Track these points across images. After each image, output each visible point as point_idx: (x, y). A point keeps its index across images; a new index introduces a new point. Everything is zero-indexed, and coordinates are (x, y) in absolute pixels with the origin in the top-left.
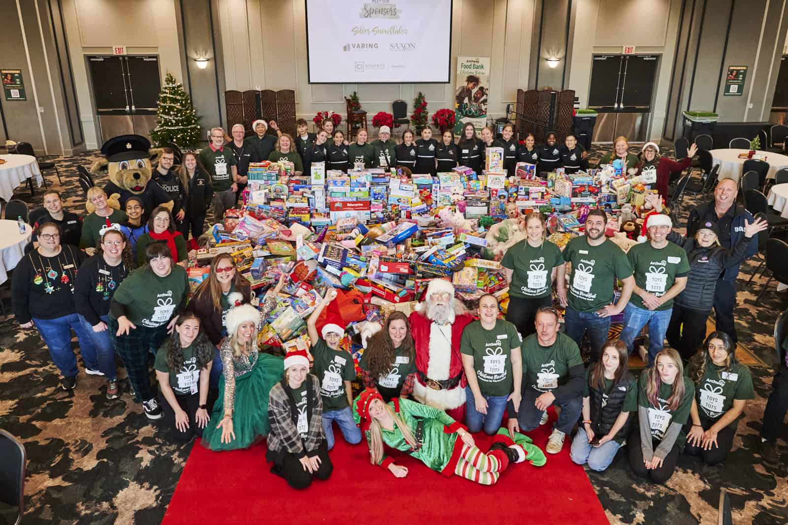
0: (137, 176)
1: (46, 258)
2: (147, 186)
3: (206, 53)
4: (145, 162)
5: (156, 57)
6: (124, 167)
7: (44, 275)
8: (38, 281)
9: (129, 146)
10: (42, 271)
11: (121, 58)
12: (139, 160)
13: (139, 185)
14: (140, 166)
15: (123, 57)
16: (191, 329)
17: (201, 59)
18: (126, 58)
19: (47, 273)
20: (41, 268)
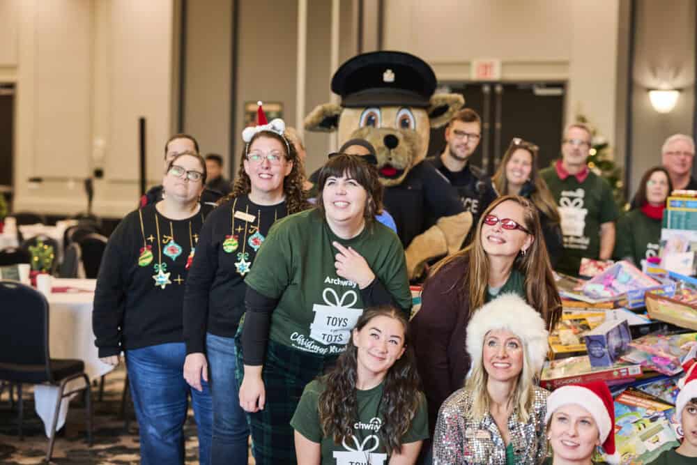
0: (391, 142)
1: (169, 220)
2: (411, 173)
3: (677, 73)
4: (418, 120)
5: (561, 85)
6: (371, 121)
7: (155, 249)
8: (146, 258)
9: (389, 76)
10: (155, 240)
11: (486, 89)
12: (404, 112)
13: (394, 162)
14: (404, 123)
15: (493, 84)
16: (383, 337)
17: (665, 85)
18: (499, 89)
19: (163, 246)
20: (155, 236)
